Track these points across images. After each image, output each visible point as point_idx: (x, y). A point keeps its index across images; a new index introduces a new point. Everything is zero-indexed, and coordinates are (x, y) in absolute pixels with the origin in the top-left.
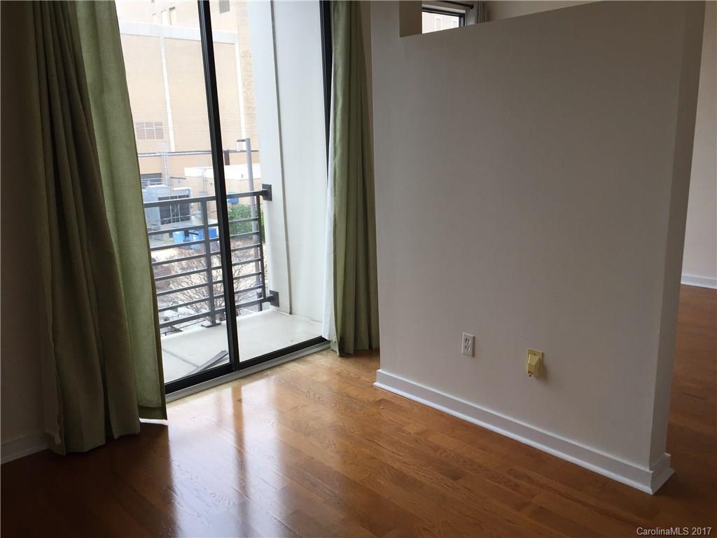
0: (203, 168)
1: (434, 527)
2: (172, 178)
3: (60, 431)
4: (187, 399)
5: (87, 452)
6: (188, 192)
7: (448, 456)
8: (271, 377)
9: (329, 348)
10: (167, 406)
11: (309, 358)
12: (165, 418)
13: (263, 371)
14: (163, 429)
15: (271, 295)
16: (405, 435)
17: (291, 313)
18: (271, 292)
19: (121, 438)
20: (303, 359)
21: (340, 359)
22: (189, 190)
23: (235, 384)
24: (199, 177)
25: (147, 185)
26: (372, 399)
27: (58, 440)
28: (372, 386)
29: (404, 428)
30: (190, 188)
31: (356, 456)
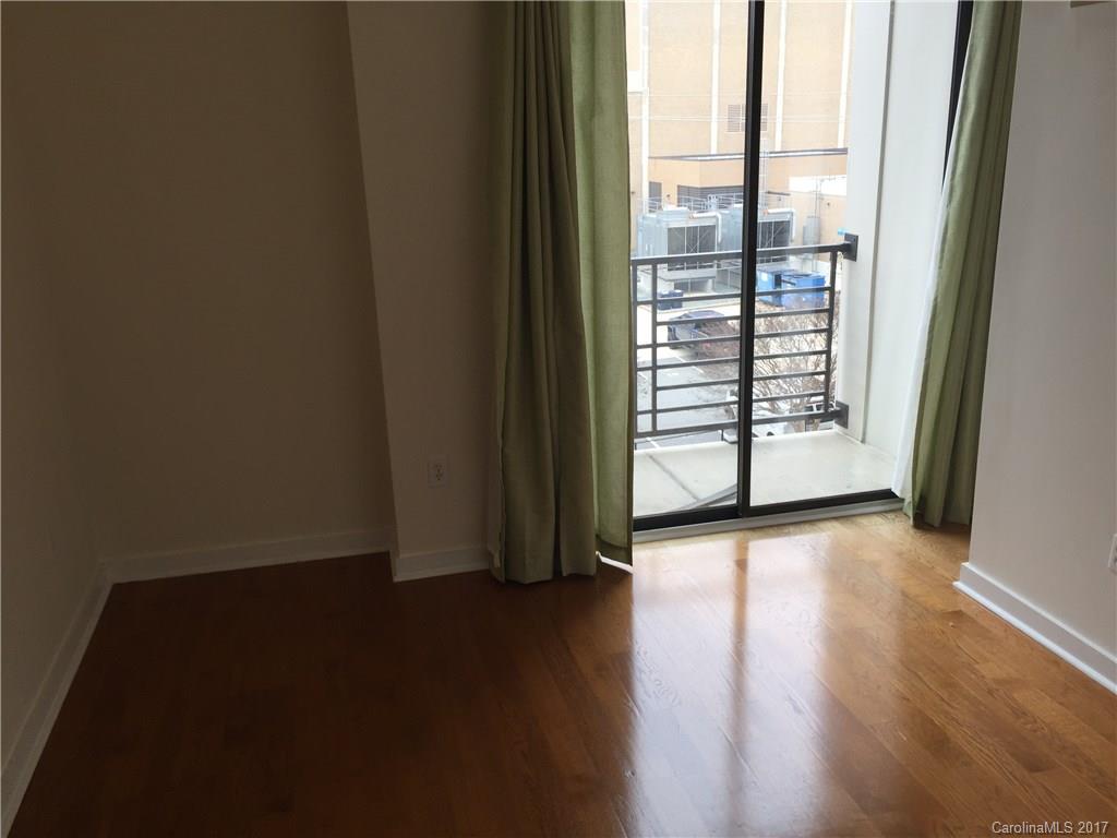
0: (820, 177)
1: (962, 829)
2: (769, 193)
3: (501, 552)
4: (666, 543)
5: (531, 584)
6: (789, 216)
7: (1035, 731)
8: (793, 537)
9: (901, 509)
10: (634, 548)
11: (864, 521)
12: (630, 562)
13: (784, 525)
14: (625, 577)
15: (838, 409)
16: (973, 676)
17: (863, 441)
18: (838, 404)
19: (570, 575)
20: (854, 519)
21: (912, 531)
22: (792, 214)
23: (740, 535)
24: (810, 193)
25: (729, 204)
26: (940, 606)
27: (497, 563)
28: (950, 587)
29: (977, 666)
30: (793, 210)
31: (879, 687)
